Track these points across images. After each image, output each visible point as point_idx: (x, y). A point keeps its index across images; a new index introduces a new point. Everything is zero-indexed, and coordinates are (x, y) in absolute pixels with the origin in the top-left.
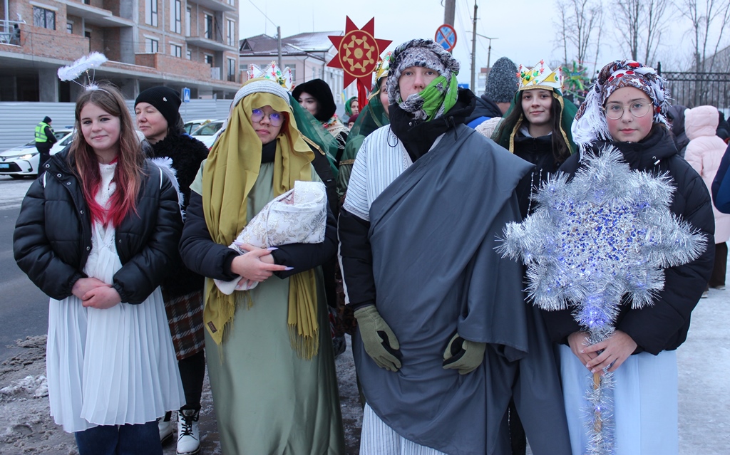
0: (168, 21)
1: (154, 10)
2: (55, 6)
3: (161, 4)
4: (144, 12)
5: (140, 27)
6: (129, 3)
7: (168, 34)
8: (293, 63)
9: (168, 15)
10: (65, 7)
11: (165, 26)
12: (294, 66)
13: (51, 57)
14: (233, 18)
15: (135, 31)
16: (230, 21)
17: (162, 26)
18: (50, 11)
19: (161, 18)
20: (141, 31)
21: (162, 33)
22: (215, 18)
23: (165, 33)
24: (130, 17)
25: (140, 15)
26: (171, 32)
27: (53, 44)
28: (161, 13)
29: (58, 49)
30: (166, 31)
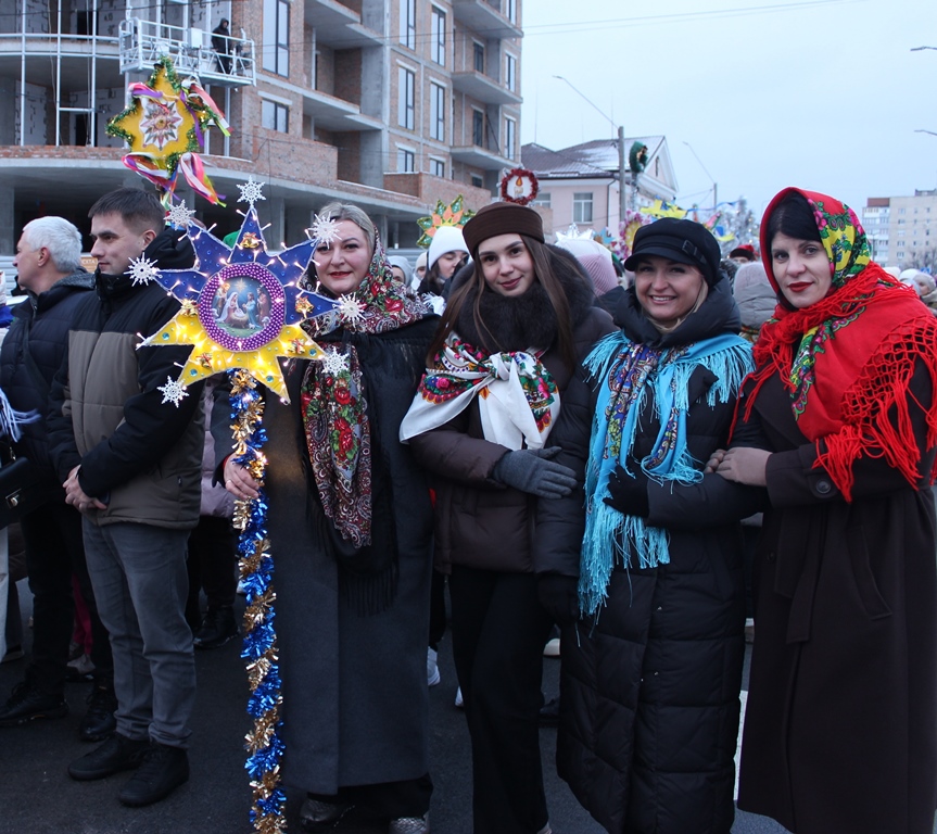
0: (427, 121)
1: (410, 103)
2: (289, 98)
3: (419, 93)
4: (397, 106)
5: (392, 130)
6: (376, 92)
7: (427, 142)
8: (588, 191)
9: (427, 111)
10: (301, 99)
11: (424, 128)
12: (590, 196)
13: (289, 179)
14: (513, 115)
15: (385, 137)
16: (509, 121)
17: (419, 129)
18: (282, 106)
19: (419, 116)
20: (393, 138)
21: (419, 140)
22: (487, 116)
23: (424, 141)
24: (377, 114)
25: (391, 113)
26: (430, 139)
27: (293, 157)
28: (419, 108)
29: (298, 165)
30: (425, 137)
